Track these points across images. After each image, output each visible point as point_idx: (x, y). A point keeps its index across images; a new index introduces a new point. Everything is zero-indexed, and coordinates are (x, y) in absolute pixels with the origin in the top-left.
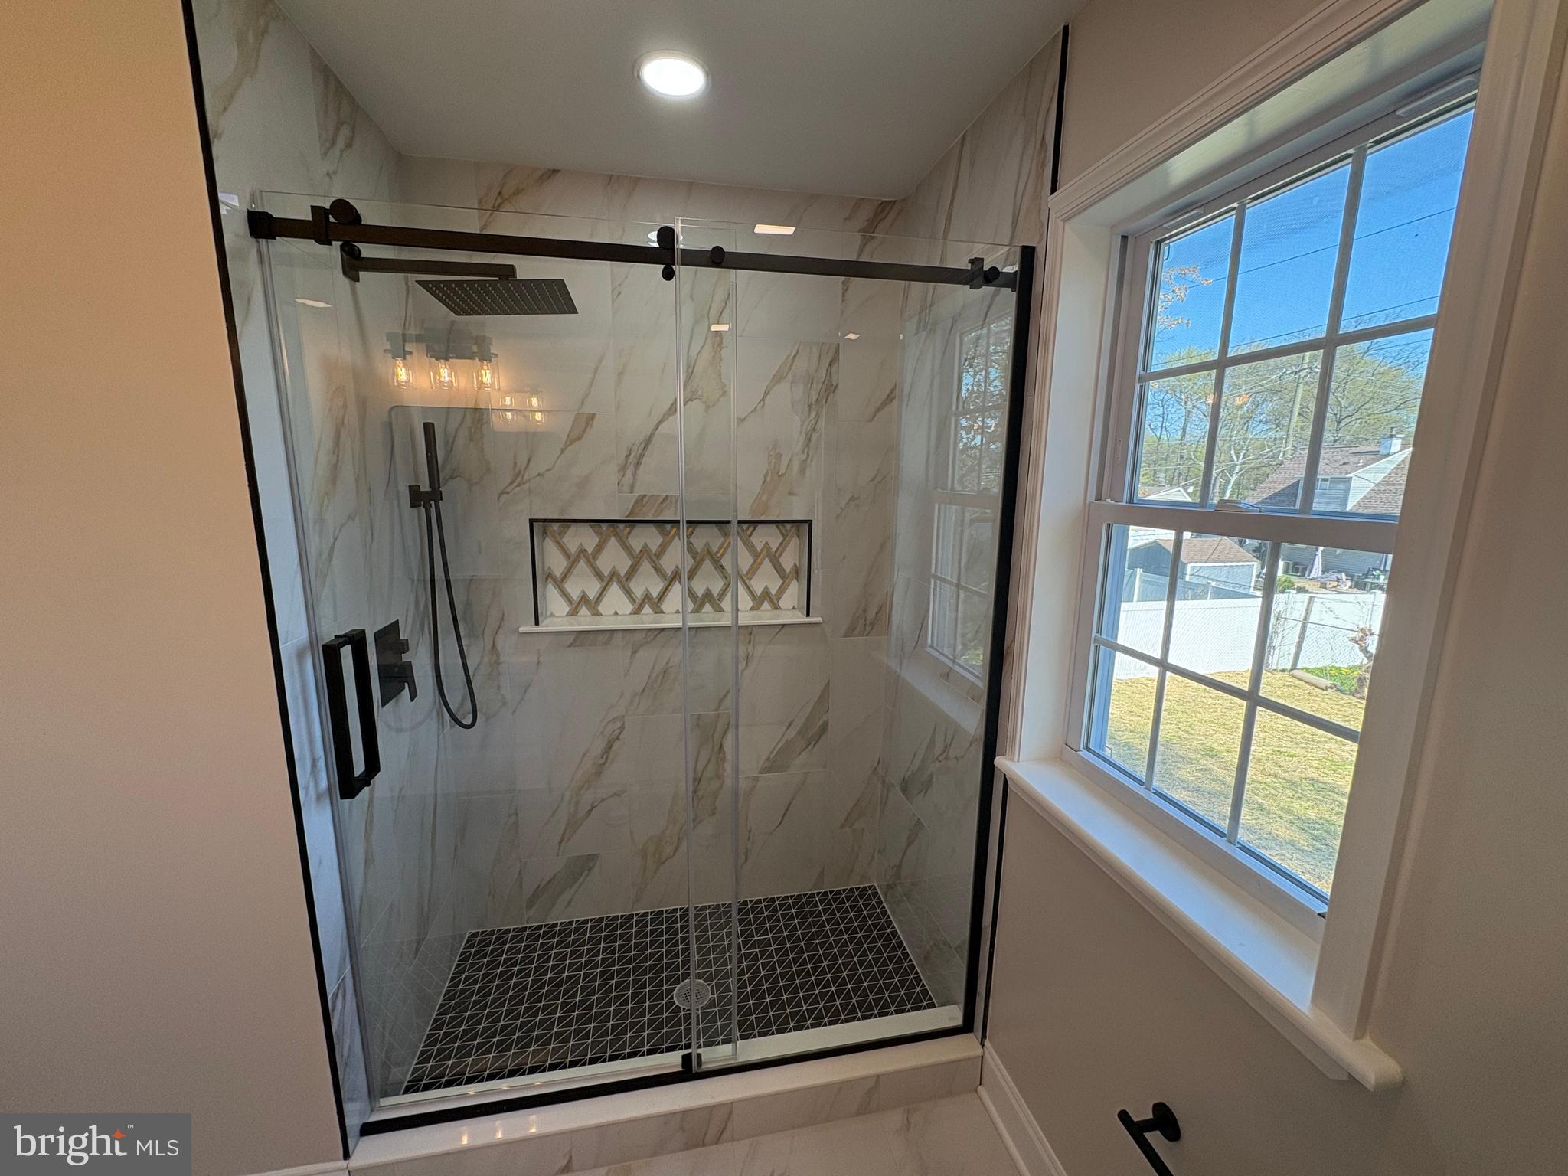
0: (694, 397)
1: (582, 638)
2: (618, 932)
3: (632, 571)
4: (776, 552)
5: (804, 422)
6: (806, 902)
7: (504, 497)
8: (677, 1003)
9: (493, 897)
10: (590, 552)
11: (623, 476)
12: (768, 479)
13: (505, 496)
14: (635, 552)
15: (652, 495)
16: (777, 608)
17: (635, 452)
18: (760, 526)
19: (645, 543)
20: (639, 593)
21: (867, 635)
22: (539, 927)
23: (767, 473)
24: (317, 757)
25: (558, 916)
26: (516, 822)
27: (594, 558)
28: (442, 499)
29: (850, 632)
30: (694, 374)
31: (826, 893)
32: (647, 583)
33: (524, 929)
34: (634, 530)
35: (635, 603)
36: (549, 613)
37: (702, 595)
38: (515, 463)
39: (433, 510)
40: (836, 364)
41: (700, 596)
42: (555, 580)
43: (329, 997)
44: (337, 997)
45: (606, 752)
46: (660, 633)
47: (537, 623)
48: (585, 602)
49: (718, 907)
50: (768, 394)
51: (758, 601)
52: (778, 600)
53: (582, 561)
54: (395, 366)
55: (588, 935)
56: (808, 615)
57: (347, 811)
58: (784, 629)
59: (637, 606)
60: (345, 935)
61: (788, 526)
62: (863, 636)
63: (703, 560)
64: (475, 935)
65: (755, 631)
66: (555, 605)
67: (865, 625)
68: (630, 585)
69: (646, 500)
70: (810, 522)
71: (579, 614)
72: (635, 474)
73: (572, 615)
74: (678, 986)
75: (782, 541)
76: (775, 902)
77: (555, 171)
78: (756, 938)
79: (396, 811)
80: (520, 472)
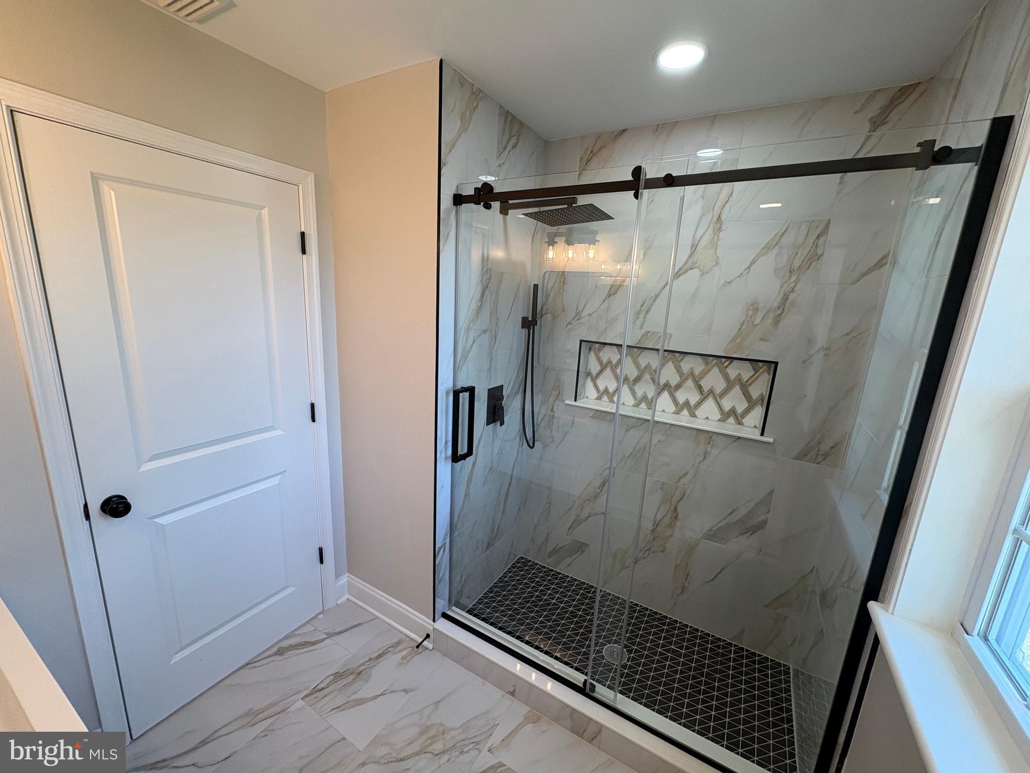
0: (694, 266)
1: (600, 415)
2: (590, 595)
3: (637, 380)
4: (746, 382)
5: (784, 284)
6: (722, 645)
7: (569, 327)
8: (604, 654)
9: (534, 542)
10: (614, 363)
11: (637, 318)
12: (744, 327)
13: (570, 325)
14: (641, 366)
15: (654, 332)
16: (740, 423)
17: (647, 304)
18: (735, 361)
19: (649, 363)
20: (639, 394)
21: (818, 463)
22: (552, 570)
23: (743, 323)
24: (448, 440)
25: (561, 569)
26: (549, 508)
27: (615, 367)
28: (536, 325)
29: (802, 456)
30: (696, 251)
31: (742, 649)
32: (646, 388)
33: (545, 567)
34: (643, 353)
35: (636, 400)
36: (586, 396)
37: (682, 403)
38: (577, 308)
39: (531, 330)
40: (824, 237)
41: (681, 403)
42: (592, 376)
43: (437, 548)
44: (441, 549)
45: (602, 486)
46: (645, 422)
47: (575, 400)
48: (606, 393)
49: (656, 613)
50: (754, 263)
51: (725, 416)
52: (743, 417)
53: (608, 368)
54: (548, 249)
55: (574, 588)
56: (762, 434)
57: (459, 470)
58: (739, 441)
59: (637, 402)
60: (449, 524)
61: (761, 364)
62: (813, 463)
63: (686, 379)
64: (522, 558)
65: (714, 436)
66: (590, 391)
67: (817, 454)
68: (635, 388)
69: (650, 334)
70: (776, 364)
71: (602, 400)
72: (645, 317)
73: (598, 399)
74: (609, 645)
75: (753, 375)
76: (698, 632)
77: (624, 131)
78: (673, 647)
79: (486, 478)
80: (579, 312)
